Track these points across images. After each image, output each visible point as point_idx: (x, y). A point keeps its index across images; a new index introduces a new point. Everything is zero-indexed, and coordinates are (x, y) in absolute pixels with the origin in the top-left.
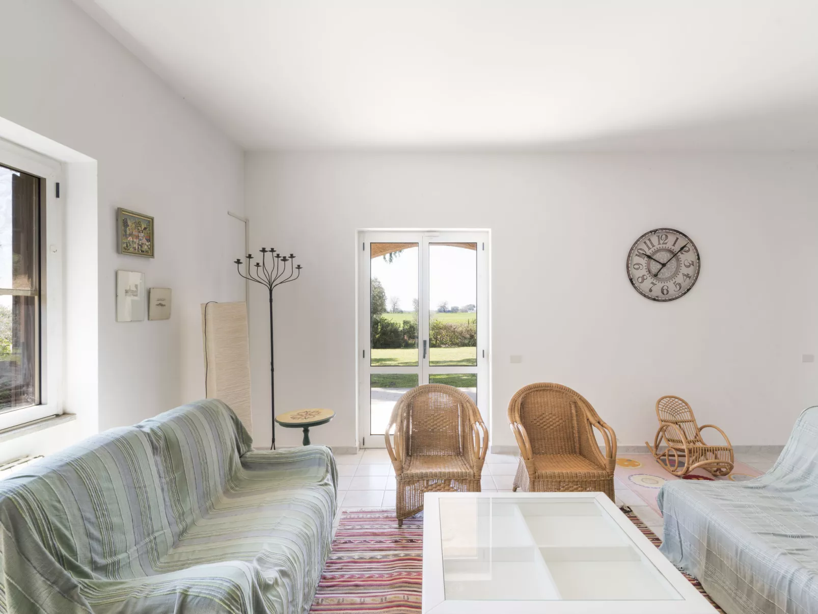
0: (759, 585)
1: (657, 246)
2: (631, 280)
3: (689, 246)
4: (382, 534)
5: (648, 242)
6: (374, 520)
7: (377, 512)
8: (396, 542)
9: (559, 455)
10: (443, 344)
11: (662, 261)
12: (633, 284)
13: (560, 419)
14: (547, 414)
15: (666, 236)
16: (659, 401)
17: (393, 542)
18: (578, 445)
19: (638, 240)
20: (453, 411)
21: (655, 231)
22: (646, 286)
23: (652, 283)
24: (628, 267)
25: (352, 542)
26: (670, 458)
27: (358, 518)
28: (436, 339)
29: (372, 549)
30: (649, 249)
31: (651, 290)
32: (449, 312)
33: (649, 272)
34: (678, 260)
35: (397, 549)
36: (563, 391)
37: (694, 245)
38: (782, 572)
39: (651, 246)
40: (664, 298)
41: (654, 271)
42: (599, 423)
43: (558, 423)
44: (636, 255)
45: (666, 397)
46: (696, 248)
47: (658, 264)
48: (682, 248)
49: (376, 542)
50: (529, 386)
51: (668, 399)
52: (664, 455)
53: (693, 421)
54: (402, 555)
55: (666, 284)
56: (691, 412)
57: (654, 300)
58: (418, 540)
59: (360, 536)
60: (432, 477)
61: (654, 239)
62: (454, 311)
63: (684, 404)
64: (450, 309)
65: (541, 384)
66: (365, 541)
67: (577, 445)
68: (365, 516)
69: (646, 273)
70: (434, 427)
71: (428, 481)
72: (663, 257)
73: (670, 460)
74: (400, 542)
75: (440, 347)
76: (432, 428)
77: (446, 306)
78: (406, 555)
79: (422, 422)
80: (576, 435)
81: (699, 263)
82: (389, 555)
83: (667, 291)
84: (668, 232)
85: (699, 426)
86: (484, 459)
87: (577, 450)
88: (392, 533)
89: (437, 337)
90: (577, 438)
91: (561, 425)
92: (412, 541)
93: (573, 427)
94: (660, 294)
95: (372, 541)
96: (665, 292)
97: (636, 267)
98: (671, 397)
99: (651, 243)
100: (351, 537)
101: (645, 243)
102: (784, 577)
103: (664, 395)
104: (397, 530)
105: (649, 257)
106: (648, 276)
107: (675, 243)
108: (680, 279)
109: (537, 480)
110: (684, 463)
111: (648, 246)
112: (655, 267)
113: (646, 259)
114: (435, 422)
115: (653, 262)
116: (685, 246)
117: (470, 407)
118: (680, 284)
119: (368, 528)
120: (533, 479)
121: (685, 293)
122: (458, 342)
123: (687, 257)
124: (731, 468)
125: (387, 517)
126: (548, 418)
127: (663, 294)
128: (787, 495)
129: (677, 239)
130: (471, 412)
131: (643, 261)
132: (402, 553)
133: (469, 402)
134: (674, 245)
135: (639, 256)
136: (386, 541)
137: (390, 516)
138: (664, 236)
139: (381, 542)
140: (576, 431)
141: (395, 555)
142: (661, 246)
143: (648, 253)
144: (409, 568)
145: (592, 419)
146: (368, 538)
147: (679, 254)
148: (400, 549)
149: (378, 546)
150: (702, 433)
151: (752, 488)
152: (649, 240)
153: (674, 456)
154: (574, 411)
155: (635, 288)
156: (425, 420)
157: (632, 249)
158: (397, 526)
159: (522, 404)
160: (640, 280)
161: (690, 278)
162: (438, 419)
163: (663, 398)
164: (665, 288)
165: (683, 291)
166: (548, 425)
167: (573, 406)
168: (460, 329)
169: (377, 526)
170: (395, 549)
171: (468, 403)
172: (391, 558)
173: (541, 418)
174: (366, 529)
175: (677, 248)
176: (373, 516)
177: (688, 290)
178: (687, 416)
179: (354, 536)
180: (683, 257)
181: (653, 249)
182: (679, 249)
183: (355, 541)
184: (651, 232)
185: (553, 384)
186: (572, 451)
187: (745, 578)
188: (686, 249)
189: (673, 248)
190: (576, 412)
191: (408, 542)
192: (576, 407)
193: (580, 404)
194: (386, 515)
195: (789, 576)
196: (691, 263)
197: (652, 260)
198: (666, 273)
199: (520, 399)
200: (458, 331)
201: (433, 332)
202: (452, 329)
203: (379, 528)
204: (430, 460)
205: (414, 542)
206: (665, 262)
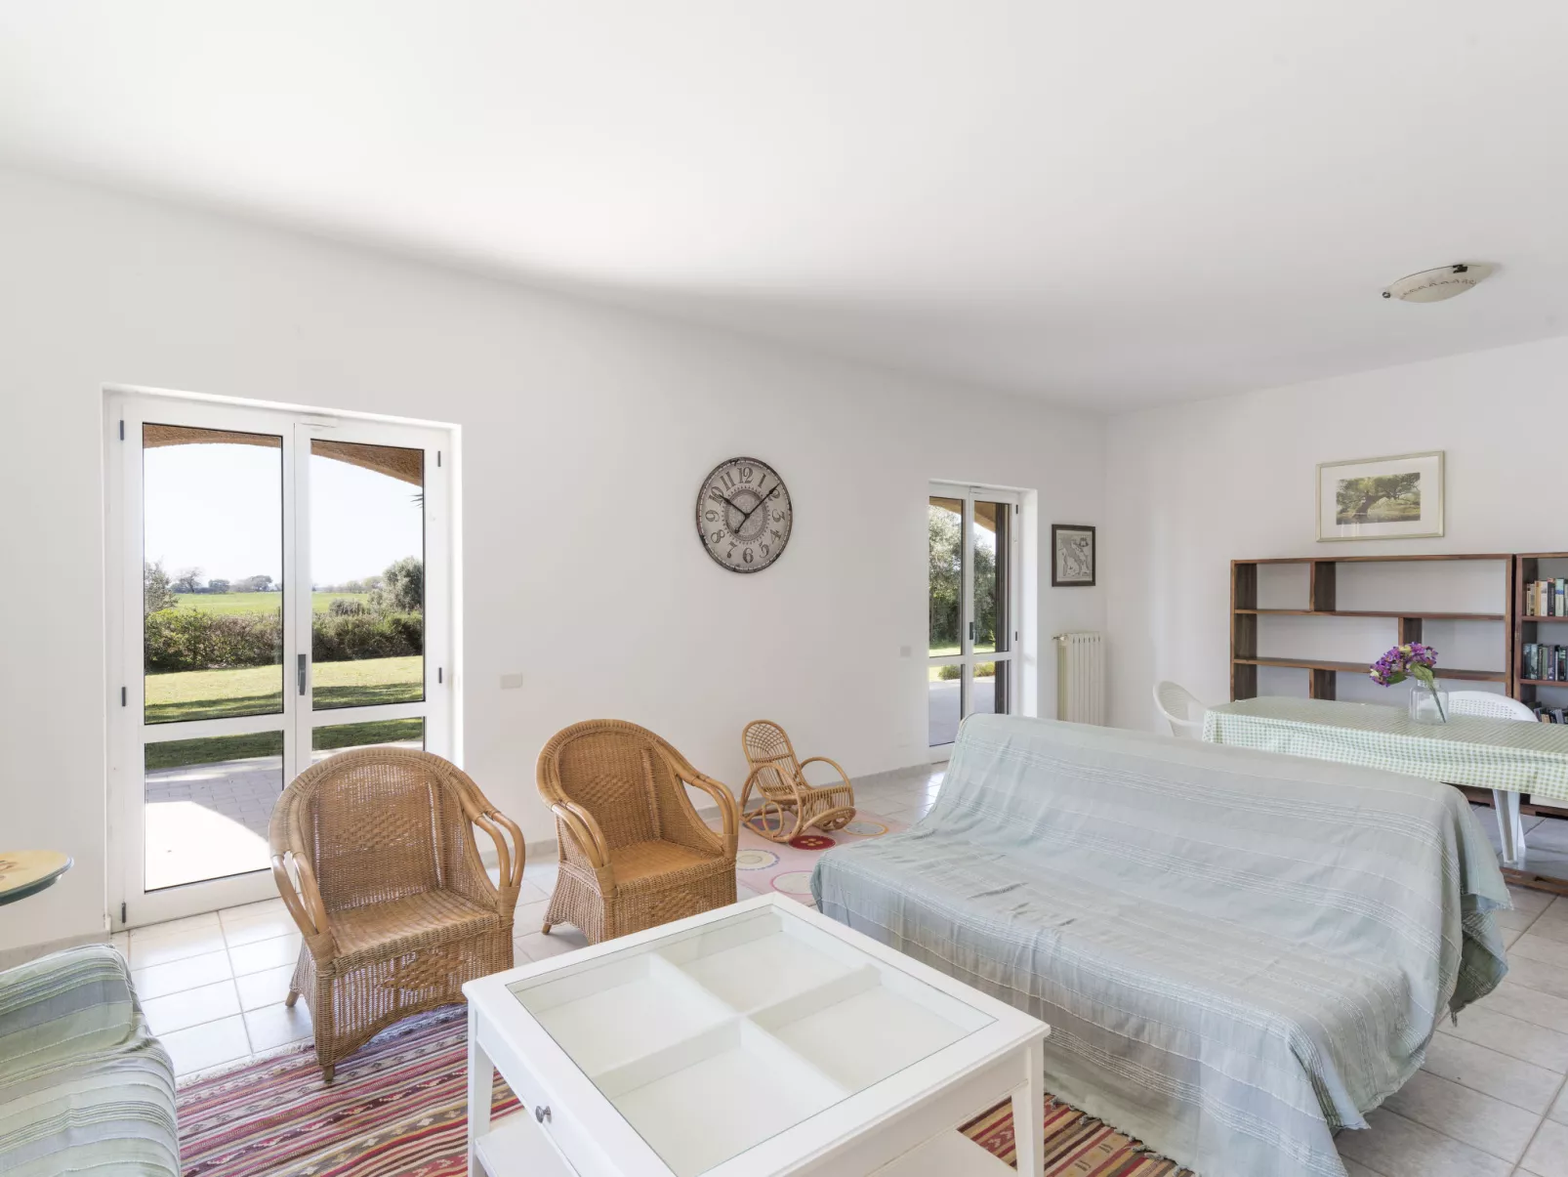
0: (988, 968)
1: (738, 486)
2: (702, 538)
3: (780, 488)
4: (290, 1116)
5: (726, 478)
6: (252, 1088)
7: (249, 1069)
8: (337, 1118)
9: (628, 846)
10: (212, 661)
11: (745, 511)
12: (705, 544)
13: (625, 783)
14: (602, 776)
15: (751, 471)
16: (746, 730)
17: (330, 1123)
18: (658, 824)
19: (712, 474)
20: (418, 799)
21: (735, 461)
22: (723, 547)
23: (732, 544)
24: (698, 517)
25: (214, 1166)
26: (770, 816)
27: (200, 1100)
28: (195, 652)
29: (282, 1158)
30: (728, 488)
31: (729, 555)
32: (204, 591)
33: (728, 525)
34: (765, 509)
35: (347, 1134)
36: (627, 731)
37: (785, 488)
38: (1022, 942)
39: (730, 485)
40: (745, 567)
41: (734, 524)
42: (698, 777)
43: (621, 791)
44: (710, 497)
45: (754, 723)
46: (787, 492)
47: (739, 513)
48: (771, 492)
49: (281, 1141)
50: (568, 729)
51: (757, 725)
52: (759, 814)
53: (791, 755)
54: (371, 1142)
55: (749, 546)
56: (787, 742)
57: (735, 570)
58: (392, 1096)
59: (229, 1141)
60: (408, 949)
61: (735, 473)
62: (218, 588)
63: (778, 731)
64: (206, 585)
65: (589, 723)
66: (249, 1149)
67: (656, 824)
68: (216, 1090)
69: (723, 528)
70: (376, 840)
71: (397, 960)
72: (746, 503)
73: (770, 822)
74: (348, 1116)
75: (203, 667)
76: (369, 844)
77: (196, 579)
78: (382, 1138)
79: (345, 836)
80: (654, 806)
81: (791, 515)
82: (334, 1157)
83: (752, 556)
84: (753, 465)
85: (800, 762)
86: (519, 883)
87: (657, 832)
88: (317, 1104)
89: (196, 648)
90: (656, 811)
91: (627, 793)
92: (376, 1103)
93: (646, 793)
94: (741, 561)
95: (268, 1141)
96: (748, 558)
97: (710, 516)
98: (760, 722)
99: (731, 480)
100: (204, 1154)
101: (722, 477)
102: (1025, 947)
103: (753, 720)
104: (325, 1093)
105: (728, 502)
106: (726, 531)
107: (762, 482)
108: (767, 539)
109: (619, 900)
110: (778, 821)
111: (726, 484)
112: (736, 518)
113: (723, 504)
114: (376, 831)
115: (732, 510)
116: (774, 489)
117: (458, 787)
118: (766, 546)
119: (240, 1114)
120: (611, 900)
121: (774, 561)
122: (252, 655)
123: (775, 506)
124: (853, 813)
125: (284, 1073)
126: (603, 783)
127: (746, 561)
128: (960, 837)
129: (764, 476)
130: (464, 796)
131: (719, 507)
132: (369, 1139)
133: (456, 777)
134: (760, 486)
135: (713, 499)
136: (310, 1126)
137: (289, 1068)
138: (747, 470)
139: (296, 1135)
140: (653, 801)
141: (353, 1150)
142: (744, 485)
143: (726, 496)
144: (404, 1164)
145: (683, 773)
146: (256, 1139)
147: (767, 500)
148: (356, 1131)
149: (293, 1145)
150: (804, 770)
151: (921, 837)
152: (728, 473)
153: (776, 811)
154: (647, 765)
155: (708, 550)
156: (352, 830)
157: (703, 486)
158: (320, 1084)
159: (562, 763)
160: (715, 537)
161: (779, 537)
162: (383, 821)
163: (749, 727)
164: (748, 551)
165: (772, 556)
166: (606, 797)
167: (645, 756)
168: (259, 627)
169: (266, 1102)
170: (343, 1136)
171: (452, 779)
172: (344, 1161)
173: (592, 785)
174: (237, 1119)
175: (764, 491)
176: (241, 1082)
177: (778, 556)
178: (782, 749)
179: (210, 1148)
180: (771, 504)
181: (732, 490)
182: (767, 493)
183: (219, 1159)
184: (730, 461)
185: (609, 720)
186: (649, 836)
187: (965, 965)
188: (775, 492)
189: (759, 489)
190: (652, 765)
191: (368, 1109)
192: (651, 756)
193: (660, 750)
194: (276, 1068)
195: (1032, 945)
196: (781, 514)
197: (732, 507)
198: (749, 528)
199: (557, 756)
200: (253, 631)
201: (187, 636)
202: (238, 629)
203: (275, 1103)
204: (378, 915)
205: (383, 1103)
206: (749, 511)
